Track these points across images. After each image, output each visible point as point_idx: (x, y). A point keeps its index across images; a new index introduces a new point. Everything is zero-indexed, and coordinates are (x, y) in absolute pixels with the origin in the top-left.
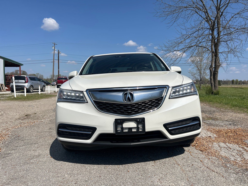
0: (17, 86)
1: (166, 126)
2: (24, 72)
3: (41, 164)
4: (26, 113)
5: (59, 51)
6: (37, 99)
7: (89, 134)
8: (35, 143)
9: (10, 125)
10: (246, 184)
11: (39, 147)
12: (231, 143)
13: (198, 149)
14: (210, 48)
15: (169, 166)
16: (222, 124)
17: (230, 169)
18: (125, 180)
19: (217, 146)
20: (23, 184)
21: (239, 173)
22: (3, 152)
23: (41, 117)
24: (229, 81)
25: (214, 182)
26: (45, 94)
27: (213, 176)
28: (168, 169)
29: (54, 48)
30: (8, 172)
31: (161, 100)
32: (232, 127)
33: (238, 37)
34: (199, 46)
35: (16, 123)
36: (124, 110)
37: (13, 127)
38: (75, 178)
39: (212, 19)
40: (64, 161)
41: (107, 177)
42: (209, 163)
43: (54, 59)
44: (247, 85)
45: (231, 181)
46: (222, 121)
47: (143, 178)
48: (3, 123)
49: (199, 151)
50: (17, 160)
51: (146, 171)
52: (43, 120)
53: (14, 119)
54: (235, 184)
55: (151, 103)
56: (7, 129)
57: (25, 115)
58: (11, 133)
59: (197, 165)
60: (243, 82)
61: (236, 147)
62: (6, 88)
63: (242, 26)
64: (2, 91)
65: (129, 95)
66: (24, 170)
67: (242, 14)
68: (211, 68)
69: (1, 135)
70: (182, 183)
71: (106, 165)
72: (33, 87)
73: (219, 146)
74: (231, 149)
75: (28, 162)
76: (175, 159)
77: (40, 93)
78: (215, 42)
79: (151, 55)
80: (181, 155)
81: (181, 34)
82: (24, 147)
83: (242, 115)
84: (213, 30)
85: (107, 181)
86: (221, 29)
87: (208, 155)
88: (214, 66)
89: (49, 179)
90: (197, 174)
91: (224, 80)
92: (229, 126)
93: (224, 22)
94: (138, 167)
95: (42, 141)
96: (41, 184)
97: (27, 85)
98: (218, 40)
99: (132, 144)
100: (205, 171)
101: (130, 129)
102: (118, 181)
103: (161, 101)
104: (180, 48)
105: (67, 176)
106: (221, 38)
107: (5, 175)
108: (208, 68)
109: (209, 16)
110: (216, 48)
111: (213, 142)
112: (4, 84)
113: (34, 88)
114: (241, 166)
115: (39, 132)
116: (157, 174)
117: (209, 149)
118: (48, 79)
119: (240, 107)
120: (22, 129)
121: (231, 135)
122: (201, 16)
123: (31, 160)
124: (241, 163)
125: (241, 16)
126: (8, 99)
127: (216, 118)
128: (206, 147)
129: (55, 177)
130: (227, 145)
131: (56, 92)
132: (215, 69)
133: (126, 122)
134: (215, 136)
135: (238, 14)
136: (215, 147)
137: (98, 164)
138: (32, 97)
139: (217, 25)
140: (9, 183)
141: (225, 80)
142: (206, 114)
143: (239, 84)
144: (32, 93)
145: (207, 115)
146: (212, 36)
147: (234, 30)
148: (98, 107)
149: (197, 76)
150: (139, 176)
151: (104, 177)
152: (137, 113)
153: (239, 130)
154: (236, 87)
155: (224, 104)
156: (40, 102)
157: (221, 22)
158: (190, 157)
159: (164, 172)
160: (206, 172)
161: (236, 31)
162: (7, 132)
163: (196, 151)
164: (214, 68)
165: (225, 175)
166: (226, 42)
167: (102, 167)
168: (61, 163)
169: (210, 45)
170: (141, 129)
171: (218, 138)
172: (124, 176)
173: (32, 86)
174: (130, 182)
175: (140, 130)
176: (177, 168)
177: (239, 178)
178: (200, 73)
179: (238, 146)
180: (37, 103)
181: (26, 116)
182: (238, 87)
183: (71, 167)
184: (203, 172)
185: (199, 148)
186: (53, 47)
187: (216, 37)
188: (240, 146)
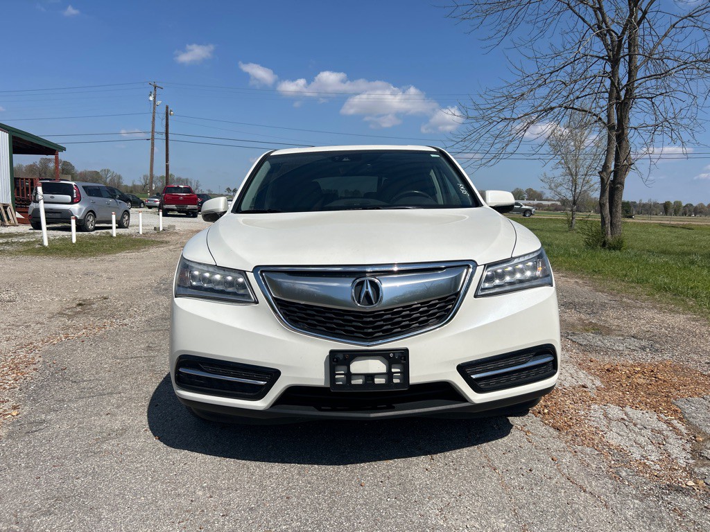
0: (49, 212)
1: (463, 369)
2: (66, 163)
3: (130, 456)
4: (79, 296)
5: (167, 108)
6: (107, 252)
7: (262, 386)
8: (111, 393)
9: (36, 332)
10: (665, 528)
11: (124, 404)
12: (638, 406)
13: (550, 422)
14: (604, 116)
15: (469, 471)
16: (621, 349)
17: (627, 483)
18: (354, 508)
19: (599, 414)
20: (86, 515)
21: (649, 495)
22: (26, 416)
23: (120, 311)
24: (656, 205)
25: (581, 520)
26: (130, 235)
27: (581, 505)
28: (465, 480)
29: (155, 98)
30: (44, 476)
31: (454, 299)
32: (648, 358)
33: (687, 85)
34: (572, 108)
35: (53, 328)
36: (353, 326)
37: (45, 341)
38: (224, 500)
39: (613, 31)
40: (192, 451)
41: (307, 500)
42: (575, 465)
43: (153, 131)
44: (707, 218)
45: (626, 519)
46: (621, 338)
47: (400, 506)
48: (18, 326)
49: (551, 430)
50: (66, 443)
51: (408, 486)
52: (126, 321)
53: (47, 315)
54: (636, 527)
55: (426, 308)
56: (28, 345)
57: (78, 302)
58: (41, 359)
59: (542, 471)
60: (696, 207)
61: (650, 418)
62: (19, 215)
63: (700, 54)
64: (7, 223)
65: (369, 286)
66: (86, 474)
67: (701, 18)
68: (605, 173)
69: (15, 364)
70: (500, 520)
71: (305, 464)
72: (95, 216)
73: (606, 416)
74: (635, 425)
75: (94, 448)
76: (485, 451)
77: (114, 232)
78: (618, 98)
79: (432, 155)
80: (503, 439)
81: (521, 73)
82: (81, 403)
83: (679, 320)
84: (615, 62)
85: (305, 512)
86: (639, 60)
87: (574, 441)
88: (612, 168)
89: (154, 502)
90: (539, 496)
91: (641, 200)
92: (640, 354)
93: (648, 38)
94: (388, 472)
95: (128, 387)
96: (136, 515)
97: (76, 209)
98: (629, 92)
99: (372, 415)
100: (562, 488)
101: (370, 377)
102: (334, 512)
103: (452, 304)
104: (517, 112)
105: (200, 493)
106: (637, 87)
107: (36, 485)
108: (597, 172)
109: (607, 20)
110: (621, 115)
111: (590, 402)
112: (11, 205)
113: (98, 218)
114: (656, 476)
115: (118, 359)
116: (436, 495)
117: (579, 422)
118: (134, 187)
119: (676, 293)
120: (72, 345)
121: (641, 381)
122: (583, 20)
123: (103, 442)
124: (659, 468)
125: (699, 24)
126: (26, 252)
127: (607, 325)
128: (571, 419)
129: (169, 495)
130: (626, 414)
131: (161, 229)
132: (615, 176)
133: (360, 358)
134: (598, 383)
135: (690, 16)
136: (596, 417)
137: (283, 461)
138: (93, 244)
139: (629, 48)
140: (49, 511)
141: (645, 201)
142: (580, 313)
143: (684, 214)
144: (92, 233)
145: (583, 316)
146: (612, 80)
147: (676, 64)
148: (285, 315)
149: (565, 191)
150: (389, 500)
151: (298, 498)
152: (389, 334)
153: (666, 366)
154: (676, 223)
155: (632, 282)
156: (116, 263)
157: (640, 39)
158: (527, 445)
159: (455, 489)
160: (563, 491)
161: (682, 67)
162: (31, 356)
163: (543, 429)
164: (612, 174)
165: (611, 502)
166: (652, 98)
167: (293, 469)
168: (184, 455)
169: (603, 107)
170: (397, 377)
171: (604, 390)
172: (351, 497)
173: (91, 212)
174: (365, 516)
175: (396, 381)
176: (491, 478)
177: (648, 512)
178: (575, 183)
179: (656, 417)
180: (107, 264)
181: (80, 305)
182: (678, 224)
183: (211, 467)
184: (555, 491)
185: (552, 421)
186: (150, 95)
187: (624, 82)
188: (662, 415)
